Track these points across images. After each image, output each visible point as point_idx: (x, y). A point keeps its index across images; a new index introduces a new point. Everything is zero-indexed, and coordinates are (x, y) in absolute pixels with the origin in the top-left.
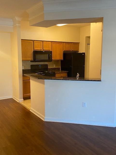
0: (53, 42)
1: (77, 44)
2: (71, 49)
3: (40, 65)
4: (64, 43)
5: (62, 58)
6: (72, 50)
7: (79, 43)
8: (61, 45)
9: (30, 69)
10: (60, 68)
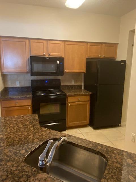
0: (67, 43)
1: (114, 46)
2: (102, 54)
3: (46, 80)
4: (89, 44)
5: (84, 70)
6: (104, 57)
7: (117, 44)
8: (84, 47)
9: (30, 86)
10: (82, 85)
